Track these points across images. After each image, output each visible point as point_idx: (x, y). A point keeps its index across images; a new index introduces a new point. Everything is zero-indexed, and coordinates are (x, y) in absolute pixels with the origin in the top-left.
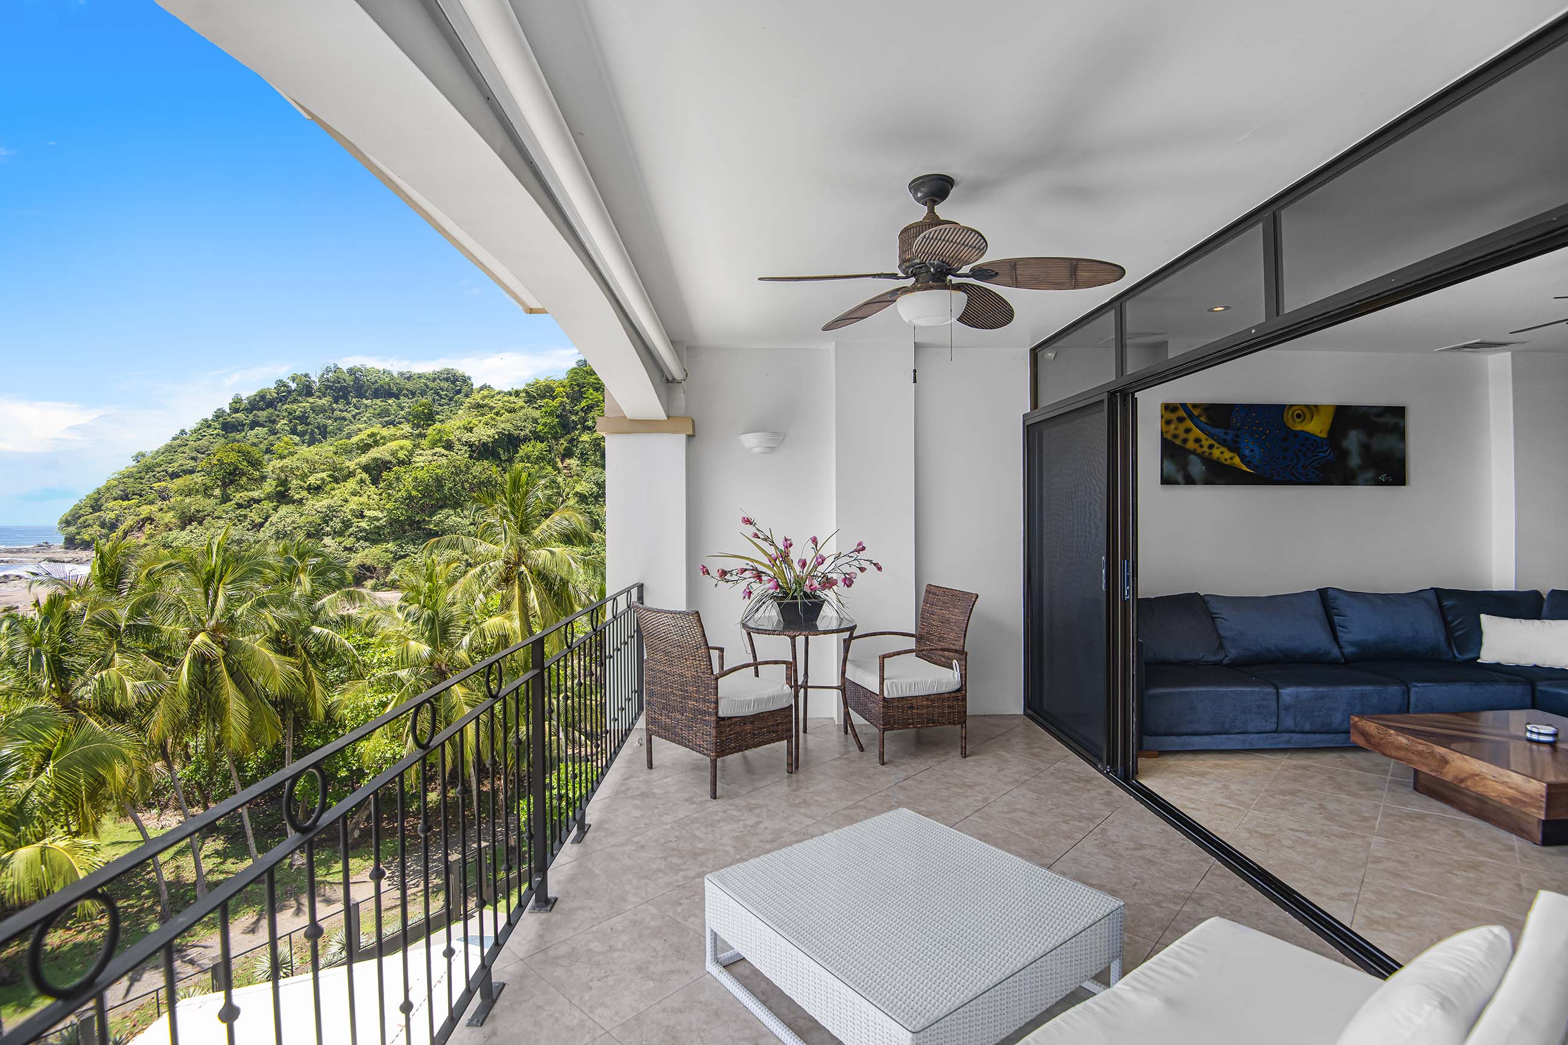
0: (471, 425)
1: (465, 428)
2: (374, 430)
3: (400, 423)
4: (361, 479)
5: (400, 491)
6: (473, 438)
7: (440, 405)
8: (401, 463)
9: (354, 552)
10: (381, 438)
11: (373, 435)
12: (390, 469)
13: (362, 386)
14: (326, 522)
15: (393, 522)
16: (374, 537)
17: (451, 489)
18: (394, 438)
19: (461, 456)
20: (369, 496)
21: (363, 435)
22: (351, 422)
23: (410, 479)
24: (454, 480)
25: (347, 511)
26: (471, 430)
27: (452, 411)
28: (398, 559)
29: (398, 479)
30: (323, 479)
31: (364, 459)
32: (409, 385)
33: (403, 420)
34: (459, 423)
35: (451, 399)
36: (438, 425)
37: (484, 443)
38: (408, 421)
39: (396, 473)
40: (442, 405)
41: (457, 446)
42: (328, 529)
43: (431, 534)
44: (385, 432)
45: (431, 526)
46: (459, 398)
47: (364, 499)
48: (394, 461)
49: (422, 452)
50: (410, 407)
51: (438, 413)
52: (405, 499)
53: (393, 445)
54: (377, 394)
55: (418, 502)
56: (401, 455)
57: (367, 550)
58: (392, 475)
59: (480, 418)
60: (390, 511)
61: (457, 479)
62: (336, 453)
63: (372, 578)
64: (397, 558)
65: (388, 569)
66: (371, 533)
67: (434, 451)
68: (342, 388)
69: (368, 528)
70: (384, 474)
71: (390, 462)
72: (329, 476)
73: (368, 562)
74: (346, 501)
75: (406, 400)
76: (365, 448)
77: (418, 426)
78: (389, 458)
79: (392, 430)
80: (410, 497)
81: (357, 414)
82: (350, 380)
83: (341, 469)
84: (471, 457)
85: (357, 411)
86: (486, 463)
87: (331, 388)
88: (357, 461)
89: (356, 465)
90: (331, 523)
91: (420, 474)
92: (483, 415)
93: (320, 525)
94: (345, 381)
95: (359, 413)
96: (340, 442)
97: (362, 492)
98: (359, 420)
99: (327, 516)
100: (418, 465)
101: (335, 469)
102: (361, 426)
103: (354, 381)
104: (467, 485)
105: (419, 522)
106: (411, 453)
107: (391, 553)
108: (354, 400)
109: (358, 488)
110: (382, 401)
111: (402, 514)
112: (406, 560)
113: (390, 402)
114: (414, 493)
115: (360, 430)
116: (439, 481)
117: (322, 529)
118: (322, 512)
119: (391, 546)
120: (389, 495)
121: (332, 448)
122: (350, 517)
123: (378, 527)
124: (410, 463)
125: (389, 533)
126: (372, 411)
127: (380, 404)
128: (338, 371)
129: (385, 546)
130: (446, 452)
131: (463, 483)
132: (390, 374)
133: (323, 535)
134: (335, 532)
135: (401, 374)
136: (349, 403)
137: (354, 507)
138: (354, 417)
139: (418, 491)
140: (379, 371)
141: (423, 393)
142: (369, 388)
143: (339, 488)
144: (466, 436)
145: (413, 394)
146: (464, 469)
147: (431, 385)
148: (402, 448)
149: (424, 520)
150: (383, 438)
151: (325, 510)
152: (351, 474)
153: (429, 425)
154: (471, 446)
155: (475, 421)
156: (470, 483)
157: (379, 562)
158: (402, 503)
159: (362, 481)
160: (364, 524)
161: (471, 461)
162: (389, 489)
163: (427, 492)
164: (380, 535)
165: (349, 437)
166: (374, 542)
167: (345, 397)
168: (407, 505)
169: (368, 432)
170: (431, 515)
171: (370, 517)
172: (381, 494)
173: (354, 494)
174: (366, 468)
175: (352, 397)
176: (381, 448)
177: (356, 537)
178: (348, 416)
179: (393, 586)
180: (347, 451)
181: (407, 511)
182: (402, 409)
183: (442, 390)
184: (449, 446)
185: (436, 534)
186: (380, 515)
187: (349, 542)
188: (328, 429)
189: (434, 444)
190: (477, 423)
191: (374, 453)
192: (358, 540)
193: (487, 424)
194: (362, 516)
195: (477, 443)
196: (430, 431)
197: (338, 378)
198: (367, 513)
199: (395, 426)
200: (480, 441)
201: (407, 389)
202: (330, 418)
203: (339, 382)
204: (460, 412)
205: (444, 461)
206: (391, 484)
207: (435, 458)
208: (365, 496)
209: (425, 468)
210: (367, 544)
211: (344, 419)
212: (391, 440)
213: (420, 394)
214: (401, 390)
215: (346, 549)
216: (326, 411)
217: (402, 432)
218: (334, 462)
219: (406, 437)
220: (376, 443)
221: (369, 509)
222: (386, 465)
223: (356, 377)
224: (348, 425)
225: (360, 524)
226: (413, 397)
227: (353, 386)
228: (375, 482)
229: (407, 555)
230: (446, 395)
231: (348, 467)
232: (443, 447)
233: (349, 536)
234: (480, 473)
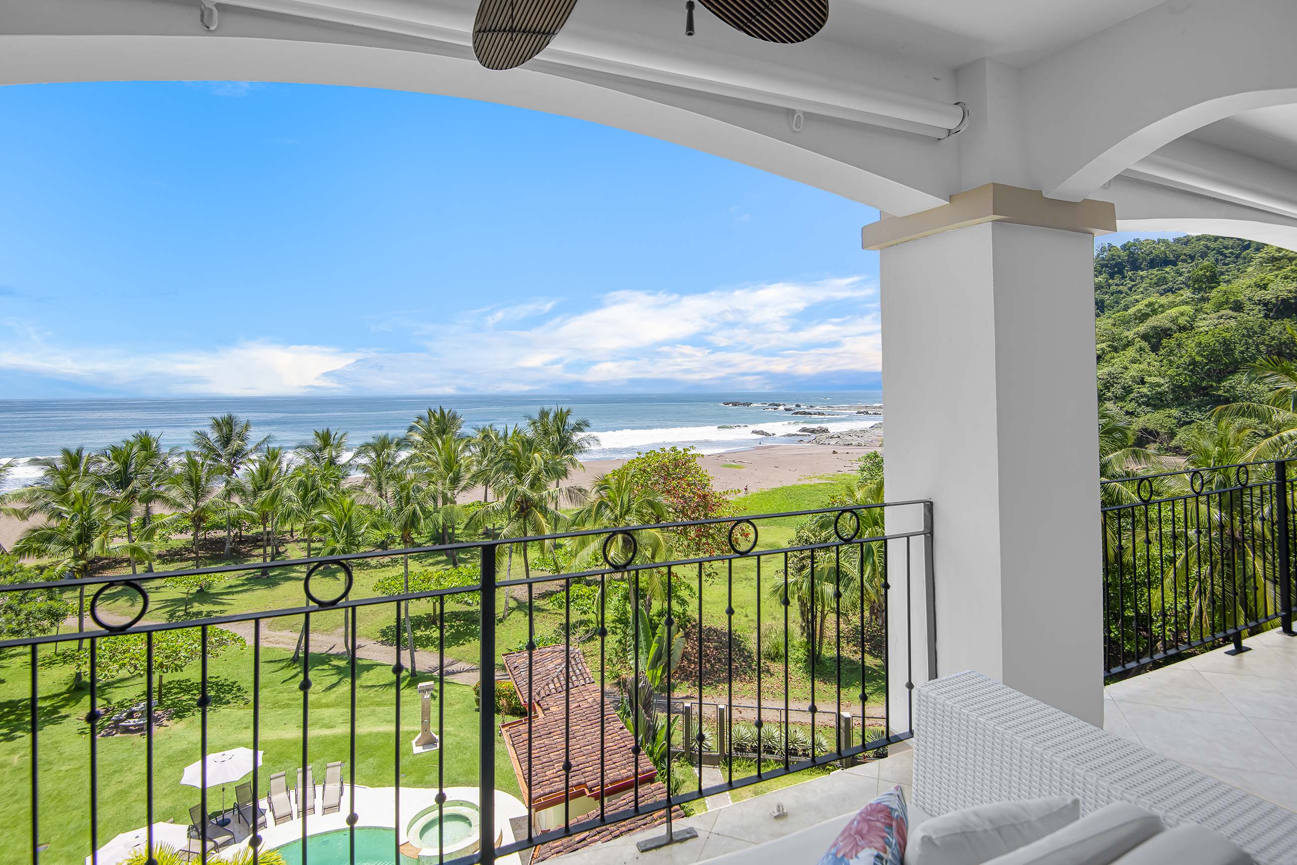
0: (1265, 282)
1: (1258, 286)
2: (1152, 299)
3: (1179, 289)
4: (1141, 347)
5: (1182, 357)
6: (1268, 295)
7: (1224, 264)
8: (1182, 329)
9: (1136, 417)
10: (1159, 307)
11: (1150, 304)
12: (1170, 336)
13: (1137, 259)
14: (1107, 388)
15: (1176, 388)
16: (1156, 402)
17: (1242, 352)
18: (1173, 305)
19: (1254, 316)
20: (1149, 363)
21: (1140, 306)
22: (1128, 295)
23: (1193, 345)
24: (1247, 343)
25: (1127, 378)
26: (1265, 287)
27: (1239, 269)
28: (1183, 425)
29: (1179, 345)
30: (1102, 349)
31: (1142, 328)
32: (1187, 250)
33: (1182, 286)
34: (1248, 281)
35: (1238, 257)
36: (1223, 287)
37: (1283, 300)
38: (1188, 286)
39: (1177, 340)
40: (1227, 264)
41: (1248, 306)
42: (1110, 394)
43: (1218, 401)
44: (1163, 300)
45: (1220, 392)
46: (1248, 254)
47: (1144, 366)
48: (1174, 328)
49: (1205, 316)
50: (1189, 272)
51: (1222, 274)
52: (1188, 365)
53: (1173, 312)
54: (1152, 264)
55: (1203, 368)
56: (1182, 321)
57: (1149, 415)
58: (1173, 342)
59: (1276, 273)
60: (1172, 378)
61: (1250, 341)
62: (1114, 325)
63: (1155, 442)
64: (1181, 424)
65: (1172, 435)
66: (1152, 398)
67: (1220, 314)
68: (1117, 265)
69: (1148, 393)
70: (1164, 342)
71: (1170, 329)
72: (1109, 346)
73: (1151, 426)
74: (1126, 368)
75: (1185, 265)
76: (1142, 317)
77: (1200, 289)
78: (1169, 325)
79: (1171, 297)
80: (1194, 363)
81: (1133, 286)
82: (1124, 255)
83: (1120, 339)
84: (1266, 316)
85: (1134, 283)
86: (1286, 321)
87: (1106, 266)
88: (1136, 330)
89: (1135, 334)
90: (1112, 389)
91: (1204, 339)
92: (1280, 269)
93: (1102, 391)
94: (1119, 257)
95: (1136, 285)
96: (1118, 314)
97: (1142, 360)
98: (1135, 291)
99: (1108, 382)
100: (1201, 329)
101: (1113, 340)
102: (1137, 297)
103: (1129, 256)
104: (1263, 348)
105: (1205, 388)
106: (1193, 319)
107: (1175, 418)
108: (1130, 273)
109: (1138, 356)
110: (1157, 270)
111: (1185, 380)
112: (1192, 426)
113: (1167, 269)
114: (1198, 359)
115: (1137, 301)
116: (1227, 346)
117: (1104, 394)
118: (1103, 379)
119: (1175, 412)
120: (1170, 361)
121: (1110, 321)
122: (1130, 383)
123: (1160, 393)
124: (1193, 328)
125: (1172, 399)
126: (1148, 281)
127: (1157, 273)
128: (1112, 249)
129: (1168, 411)
130: (1235, 314)
131: (1257, 345)
132: (1164, 241)
133: (1105, 399)
134: (1116, 398)
135: (1177, 241)
136: (1124, 277)
137: (1135, 374)
138: (1130, 289)
139: (1202, 356)
140: (1154, 242)
141: (1204, 255)
142: (1144, 259)
143: (1119, 357)
144: (1259, 294)
145: (1192, 258)
146: (1259, 330)
147: (1212, 245)
148: (1182, 314)
149: (1212, 386)
150: (1162, 306)
151: (1106, 377)
152: (1129, 344)
153: (1213, 288)
154: (1265, 305)
155: (1270, 276)
156: (1268, 346)
157: (1162, 426)
158: (1185, 369)
159: (1141, 349)
160: (1145, 390)
161: (1268, 321)
162: (1169, 356)
163: (1213, 356)
164: (1162, 401)
165: (1126, 308)
166: (1156, 407)
167: (1121, 272)
168: (1191, 371)
169: (1146, 302)
170: (1219, 381)
171: (1151, 383)
172: (1161, 361)
173: (1134, 361)
174: (1145, 337)
175: (1127, 271)
176: (1160, 316)
177: (1137, 402)
178: (1124, 289)
179: (1177, 451)
180: (1126, 322)
181: (1190, 376)
182: (1181, 275)
183: (1226, 248)
184: (1238, 307)
185: (1227, 401)
186: (1162, 381)
187: (1131, 407)
188: (1105, 304)
189: (1219, 307)
190: (1272, 278)
191: (1152, 321)
192: (1139, 405)
193: (1286, 278)
194: (1143, 382)
195: (1274, 301)
196: (1214, 293)
197: (1113, 255)
198: (1147, 379)
199: (1173, 292)
200: (1277, 298)
201: (1185, 255)
202: (1107, 293)
203: (1114, 259)
204: (1250, 269)
205: (1233, 323)
206: (1172, 351)
207: (1222, 321)
208: (1145, 363)
209: (1210, 333)
210: (1149, 409)
211: (1121, 292)
212: (1170, 307)
213: (1201, 256)
214: (1178, 257)
215: (1127, 413)
216: (1102, 287)
217: (1183, 298)
218: (1113, 333)
219: (1187, 303)
220: (1155, 312)
221: (1150, 376)
222: (1167, 333)
223: (1131, 252)
224: (1124, 297)
225: (1141, 390)
226: (1193, 261)
227: (1128, 261)
228: (1155, 349)
229: (1193, 422)
230: (1232, 253)
231: (1127, 337)
232: (1231, 308)
233: (1131, 401)
234: (1281, 333)
